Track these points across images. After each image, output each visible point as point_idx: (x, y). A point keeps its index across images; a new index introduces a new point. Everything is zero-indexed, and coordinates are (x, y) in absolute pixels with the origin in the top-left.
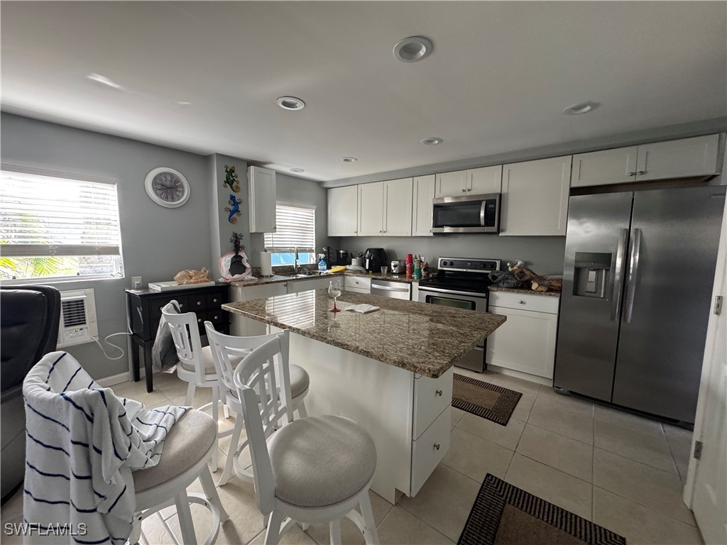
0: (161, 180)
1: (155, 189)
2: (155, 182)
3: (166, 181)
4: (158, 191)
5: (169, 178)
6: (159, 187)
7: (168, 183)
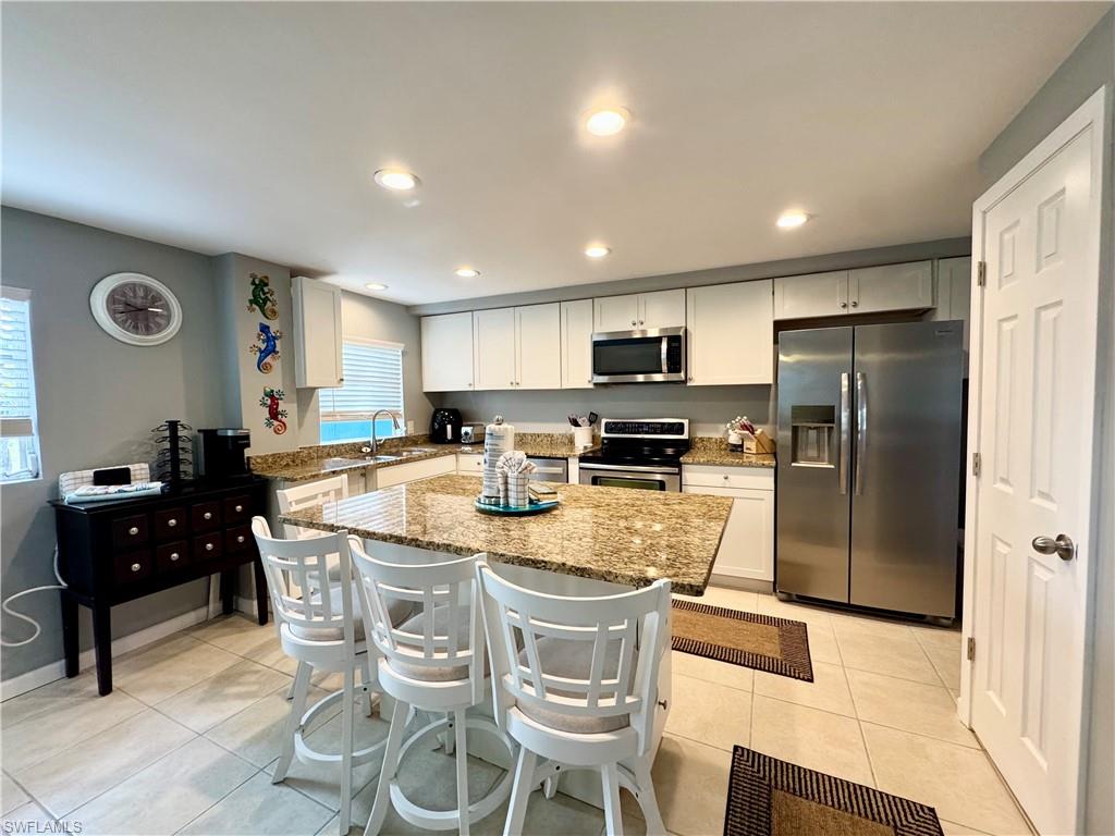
0: (124, 294)
1: (113, 313)
2: (112, 299)
3: (135, 297)
4: (118, 316)
5: (141, 293)
6: (121, 307)
7: (139, 302)
